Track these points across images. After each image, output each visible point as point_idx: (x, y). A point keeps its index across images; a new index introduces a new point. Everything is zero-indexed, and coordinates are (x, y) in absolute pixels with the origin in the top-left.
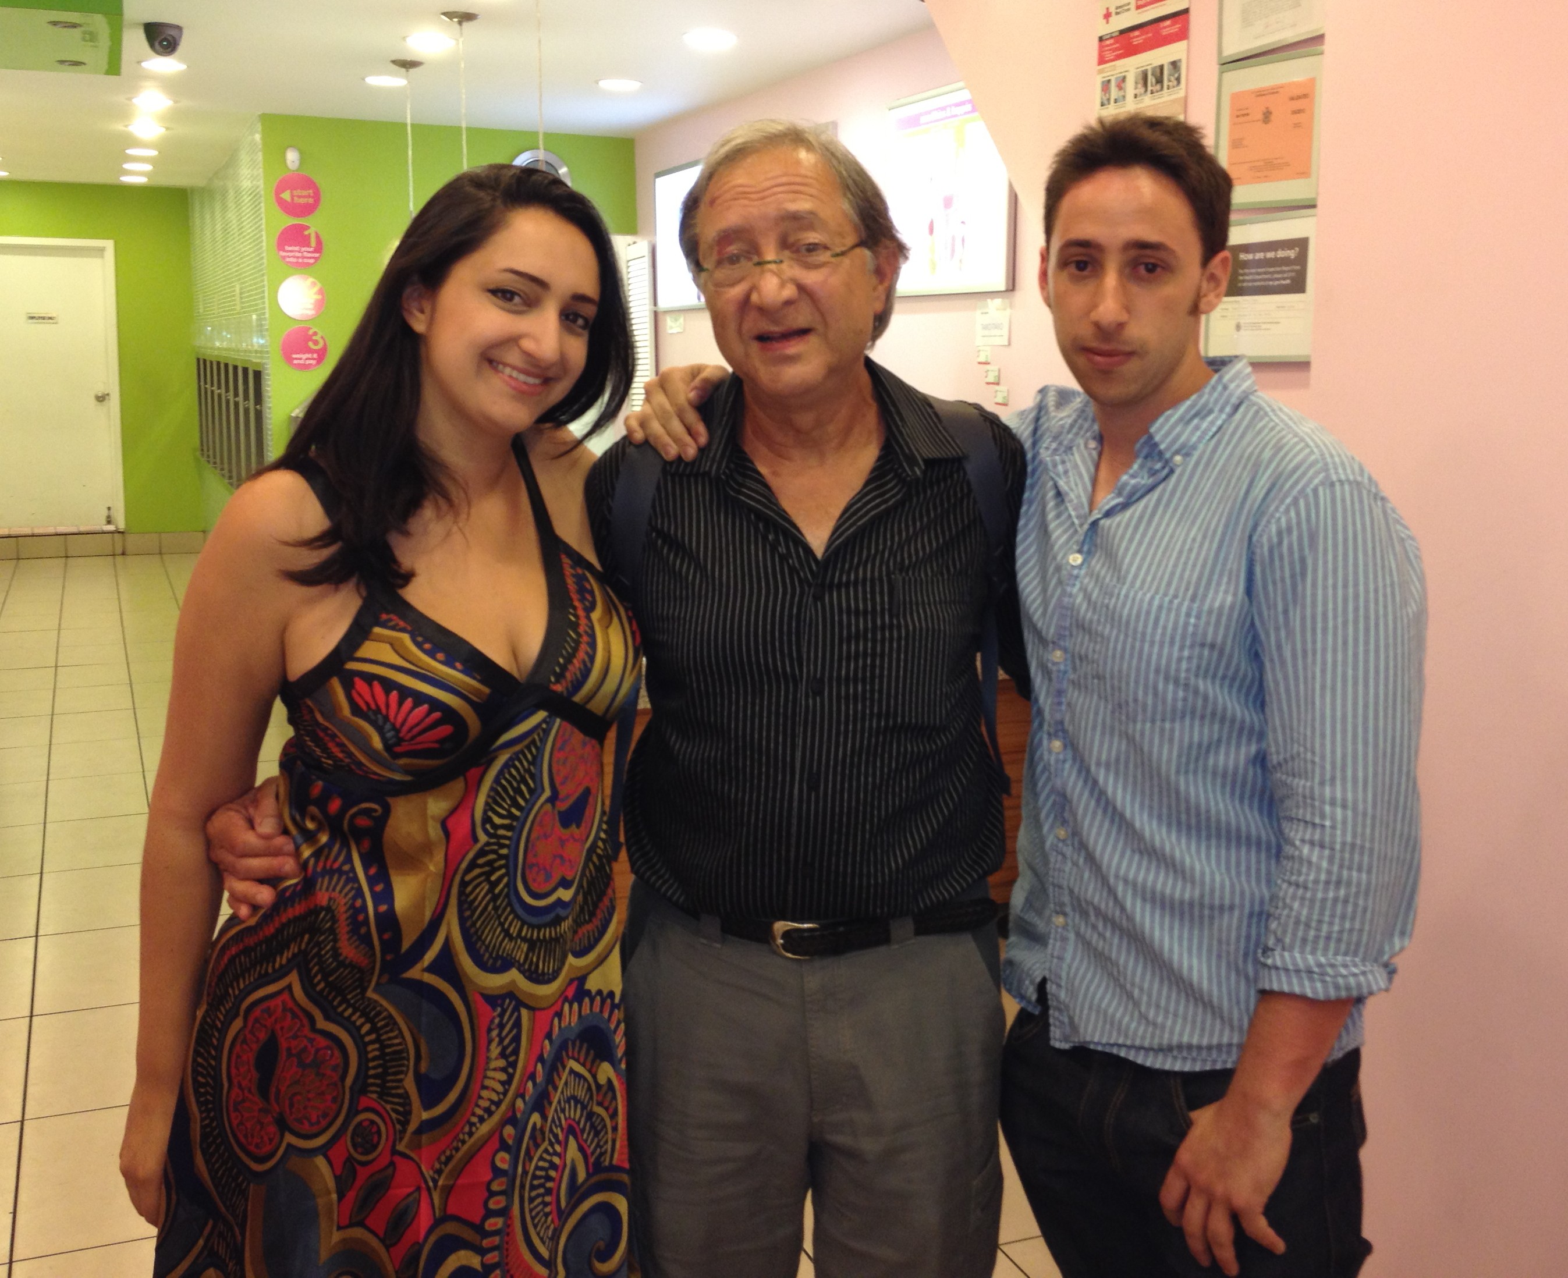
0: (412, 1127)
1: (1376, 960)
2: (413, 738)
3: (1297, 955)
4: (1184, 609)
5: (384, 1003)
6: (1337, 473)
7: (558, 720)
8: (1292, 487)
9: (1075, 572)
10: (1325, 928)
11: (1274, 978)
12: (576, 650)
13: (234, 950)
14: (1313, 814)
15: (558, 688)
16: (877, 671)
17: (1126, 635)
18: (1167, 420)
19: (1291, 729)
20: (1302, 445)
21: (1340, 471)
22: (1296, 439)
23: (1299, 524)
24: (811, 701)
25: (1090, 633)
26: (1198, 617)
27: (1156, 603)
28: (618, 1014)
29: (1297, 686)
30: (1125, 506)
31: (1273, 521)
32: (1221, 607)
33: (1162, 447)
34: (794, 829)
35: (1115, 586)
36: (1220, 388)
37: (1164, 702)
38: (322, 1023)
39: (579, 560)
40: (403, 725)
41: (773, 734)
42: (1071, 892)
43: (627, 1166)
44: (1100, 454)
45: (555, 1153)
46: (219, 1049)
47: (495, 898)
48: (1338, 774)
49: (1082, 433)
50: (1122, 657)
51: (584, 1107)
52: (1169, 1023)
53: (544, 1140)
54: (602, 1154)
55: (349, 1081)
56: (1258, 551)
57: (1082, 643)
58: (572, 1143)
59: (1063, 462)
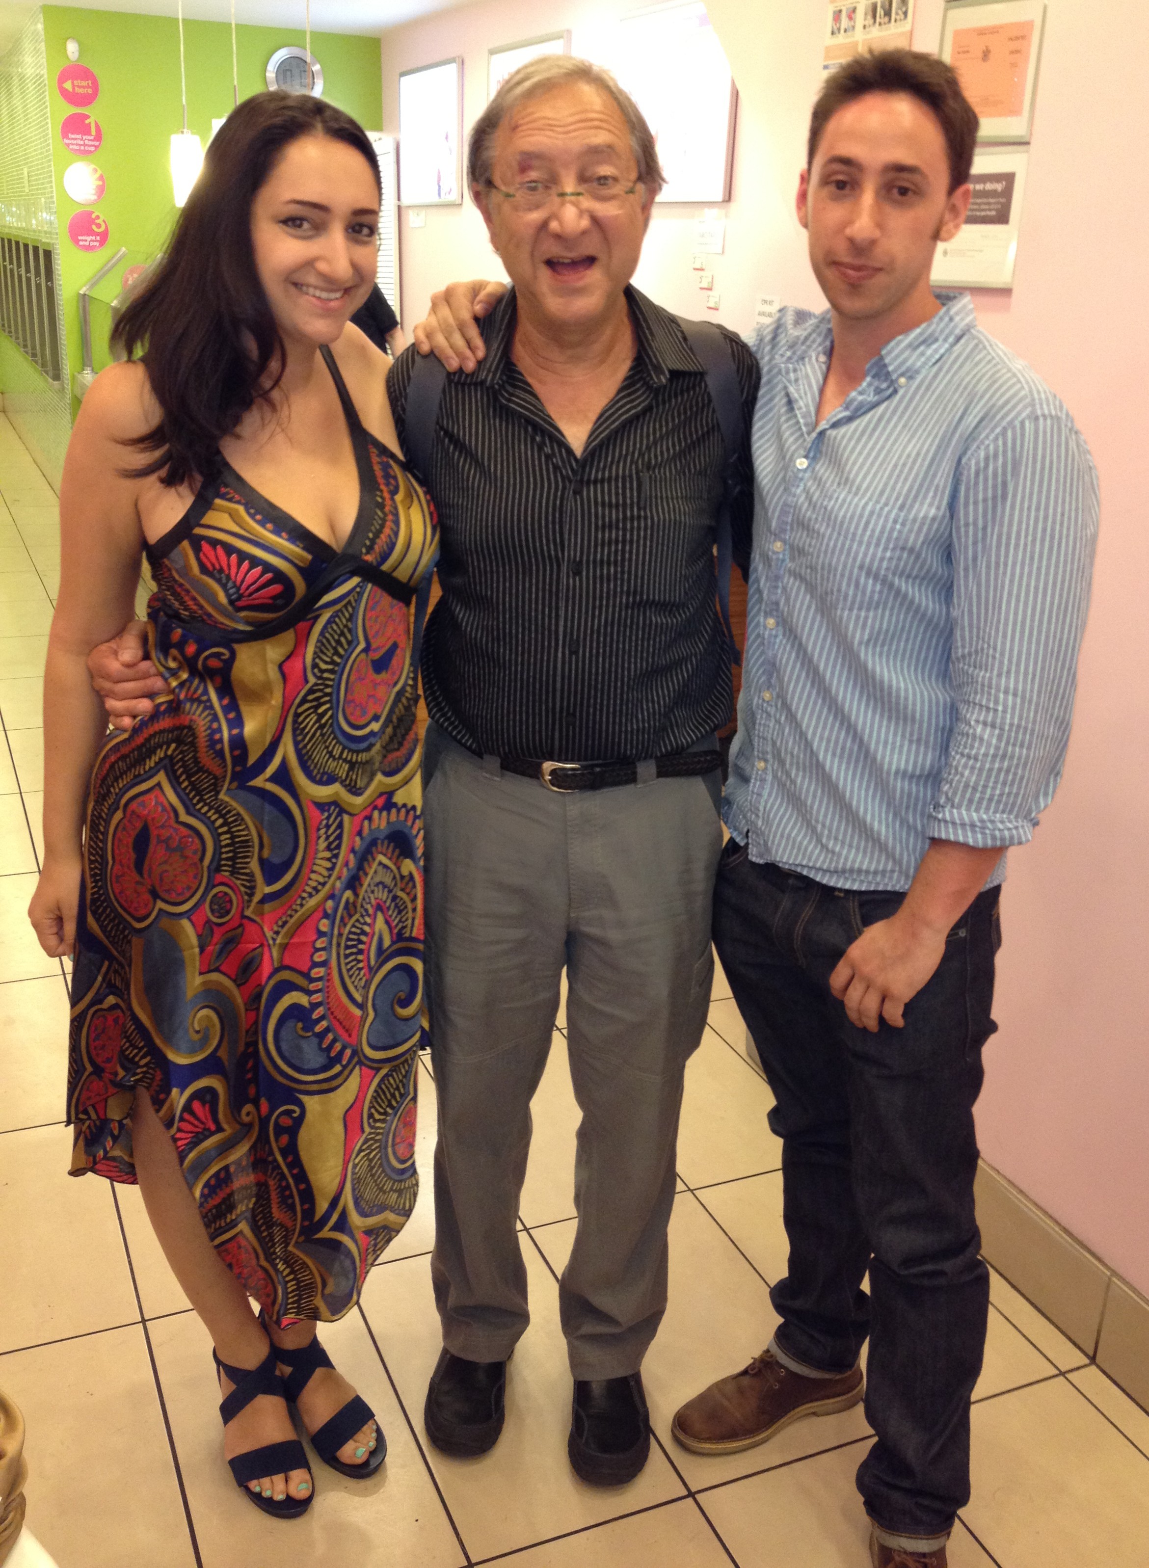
0: (257, 897)
1: (1025, 817)
2: (251, 594)
3: (964, 812)
4: (892, 516)
5: (234, 804)
6: (1042, 408)
7: (370, 586)
8: (1003, 418)
9: (800, 475)
10: (989, 791)
11: (943, 828)
12: (382, 526)
13: (113, 758)
14: (988, 700)
15: (369, 558)
16: (627, 556)
17: (839, 534)
18: (898, 344)
19: (978, 628)
20: (1015, 380)
21: (1045, 406)
22: (1009, 375)
23: (1005, 452)
24: (571, 581)
25: (808, 530)
26: (903, 524)
27: (869, 508)
28: (419, 823)
29: (987, 592)
30: (850, 419)
31: (983, 447)
32: (925, 517)
33: (891, 368)
34: (559, 685)
35: (835, 491)
36: (947, 319)
37: (864, 593)
38: (184, 817)
39: (384, 450)
40: (243, 581)
41: (540, 607)
42: (774, 743)
43: (422, 937)
44: (828, 369)
45: (365, 923)
46: (105, 834)
47: (322, 727)
48: (1013, 669)
49: (814, 346)
50: (833, 552)
51: (390, 891)
52: (845, 852)
53: (356, 912)
54: (403, 928)
55: (207, 862)
56: (965, 473)
57: (801, 537)
58: (380, 917)
59: (795, 370)
